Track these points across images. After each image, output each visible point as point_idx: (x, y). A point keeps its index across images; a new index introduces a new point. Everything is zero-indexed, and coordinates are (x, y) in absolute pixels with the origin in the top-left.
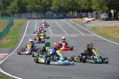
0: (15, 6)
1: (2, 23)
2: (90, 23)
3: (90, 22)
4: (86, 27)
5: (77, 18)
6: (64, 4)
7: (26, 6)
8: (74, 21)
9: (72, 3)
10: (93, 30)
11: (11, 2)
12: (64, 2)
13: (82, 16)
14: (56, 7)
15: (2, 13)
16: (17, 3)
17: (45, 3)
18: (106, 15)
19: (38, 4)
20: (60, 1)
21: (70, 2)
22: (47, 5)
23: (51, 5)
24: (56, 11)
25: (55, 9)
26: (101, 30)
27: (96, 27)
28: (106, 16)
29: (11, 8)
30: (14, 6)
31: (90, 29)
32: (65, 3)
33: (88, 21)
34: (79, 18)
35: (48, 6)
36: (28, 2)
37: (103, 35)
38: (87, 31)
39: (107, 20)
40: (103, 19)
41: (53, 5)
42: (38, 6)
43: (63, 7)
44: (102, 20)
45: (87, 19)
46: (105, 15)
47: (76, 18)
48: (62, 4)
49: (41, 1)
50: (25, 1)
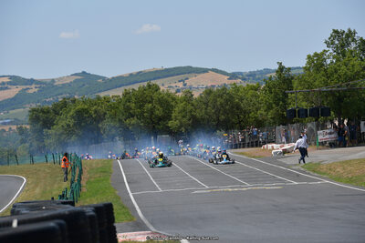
0: (68, 125)
4: (284, 165)
5: (244, 147)
6: (203, 111)
7: (100, 125)
9: (227, 107)
10: (314, 171)
12: (204, 106)
14: (185, 120)
15: (31, 149)
16: (72, 117)
17: (152, 111)
18: (330, 133)
19: (133, 116)
20: (193, 105)
21: (221, 104)
22: (157, 116)
23: (167, 117)
24: (183, 130)
25: (181, 126)
26: (339, 170)
27: (315, 165)
29: (58, 133)
30: (66, 127)
31: (302, 169)
32: (206, 109)
33: (285, 151)
35: (160, 119)
36: (105, 113)
37: (351, 182)
38: (298, 175)
39: (332, 145)
40: (322, 144)
41: (173, 115)
42: (134, 121)
43: (203, 120)
44: (320, 147)
48: (198, 110)
49: (141, 107)
50: (96, 112)
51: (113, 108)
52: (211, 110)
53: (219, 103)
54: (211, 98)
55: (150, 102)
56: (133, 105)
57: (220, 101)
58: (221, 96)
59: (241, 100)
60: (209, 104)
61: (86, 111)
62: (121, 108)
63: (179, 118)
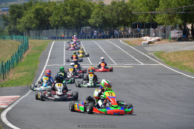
0: (31, 18)
1: (10, 46)
2: (153, 45)
3: (152, 43)
4: (145, 52)
5: (132, 37)
7: (49, 19)
8: (127, 42)
9: (124, 13)
10: (159, 57)
11: (25, 12)
12: (110, 11)
13: (140, 35)
14: (98, 19)
15: (10, 29)
16: (33, 13)
17: (79, 13)
18: (178, 33)
19: (68, 15)
20: (104, 10)
21: (121, 11)
22: (82, 16)
23: (89, 17)
24: (97, 25)
25: (96, 23)
26: (172, 57)
27: (162, 52)
28: (180, 34)
29: (25, 21)
30: (29, 18)
31: (153, 55)
32: (111, 13)
33: (150, 43)
34: (135, 37)
35: (84, 18)
36: (53, 12)
37: (174, 65)
38: (148, 59)
39: (180, 40)
40: (174, 39)
41: (92, 15)
42: (68, 18)
43: (109, 19)
44: (172, 40)
45: (148, 39)
46: (177, 31)
47: (130, 37)
48: (107, 14)
49: (73, 9)
50: (47, 10)
51: (57, 9)
52: (114, 14)
53: (119, 10)
54: (115, 6)
55: (78, 7)
56: (68, 8)
57: (120, 9)
58: (121, 6)
59: (133, 8)
60: (114, 10)
61: (41, 9)
62: (62, 9)
63: (96, 17)
